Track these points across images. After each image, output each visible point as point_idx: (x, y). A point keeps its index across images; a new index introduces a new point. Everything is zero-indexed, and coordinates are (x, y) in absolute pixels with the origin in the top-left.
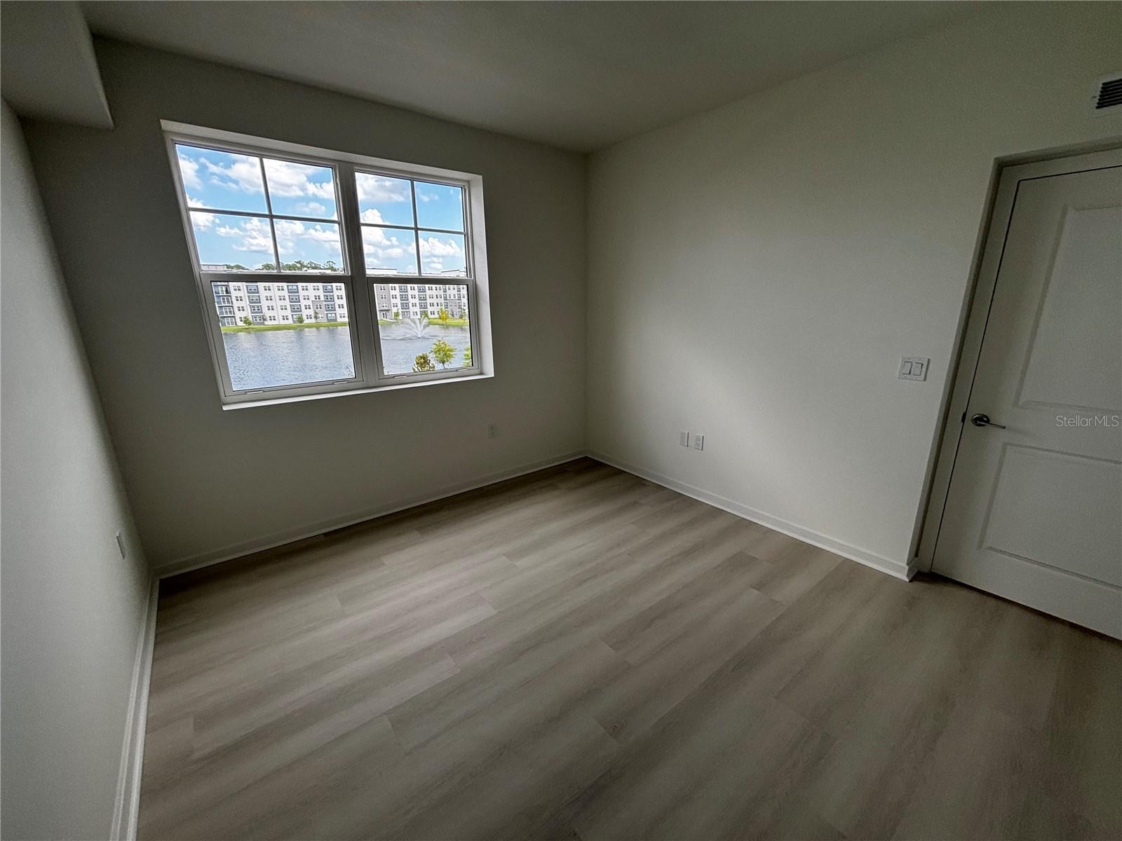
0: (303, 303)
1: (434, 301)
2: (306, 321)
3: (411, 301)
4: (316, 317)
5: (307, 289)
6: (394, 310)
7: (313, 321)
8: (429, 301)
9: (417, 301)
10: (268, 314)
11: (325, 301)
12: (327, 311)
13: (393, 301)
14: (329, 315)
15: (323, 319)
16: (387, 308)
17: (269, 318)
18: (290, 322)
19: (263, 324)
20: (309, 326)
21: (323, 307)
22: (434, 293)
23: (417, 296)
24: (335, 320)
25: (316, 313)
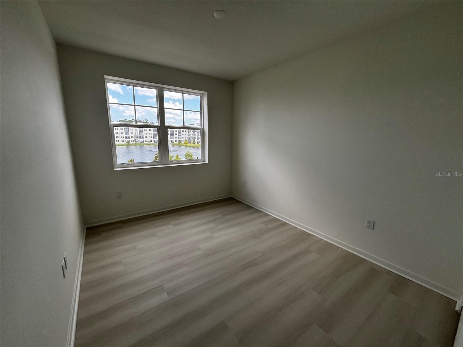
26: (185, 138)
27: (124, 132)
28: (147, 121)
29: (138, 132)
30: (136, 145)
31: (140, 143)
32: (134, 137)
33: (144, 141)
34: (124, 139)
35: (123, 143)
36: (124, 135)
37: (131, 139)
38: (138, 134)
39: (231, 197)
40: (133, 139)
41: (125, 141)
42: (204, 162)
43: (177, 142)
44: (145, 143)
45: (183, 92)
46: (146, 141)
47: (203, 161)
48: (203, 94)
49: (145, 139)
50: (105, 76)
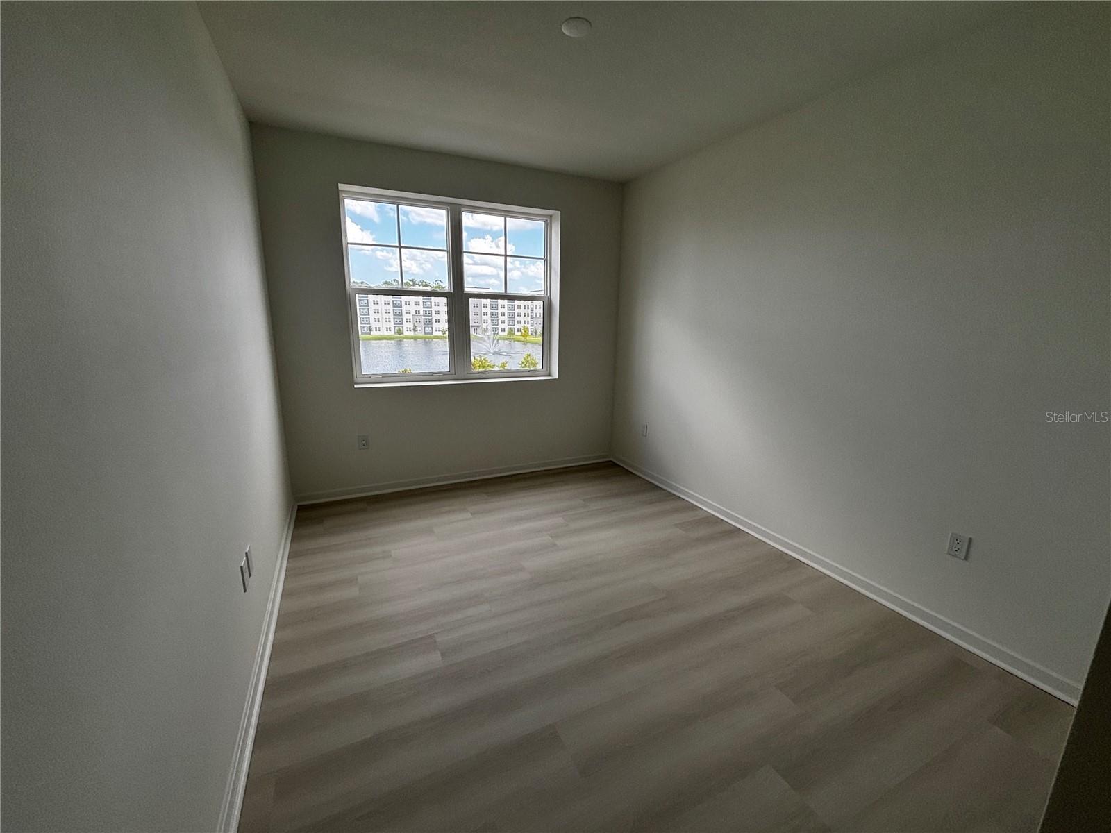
0: (405, 316)
1: (522, 319)
2: (406, 333)
3: (501, 318)
4: (414, 330)
5: (409, 305)
6: (484, 326)
7: (412, 333)
8: (517, 319)
9: (505, 318)
10: (374, 325)
11: (424, 316)
12: (425, 324)
13: (484, 318)
14: (427, 329)
15: (420, 333)
16: (478, 324)
17: (374, 329)
18: (392, 333)
19: (370, 334)
20: (407, 338)
21: (422, 321)
22: (522, 311)
23: (506, 314)
24: (432, 333)
25: (415, 326)
26: (523, 322)
27: (390, 307)
28: (441, 284)
29: (421, 308)
30: (415, 338)
31: (425, 333)
32: (412, 320)
33: (434, 329)
34: (392, 325)
35: (387, 333)
36: (391, 316)
37: (406, 325)
38: (422, 313)
39: (611, 461)
40: (411, 325)
41: (392, 329)
42: (550, 375)
43: (506, 333)
44: (435, 333)
45: (506, 214)
46: (436, 331)
47: (547, 373)
48: (551, 216)
49: (435, 325)
50: (339, 184)
